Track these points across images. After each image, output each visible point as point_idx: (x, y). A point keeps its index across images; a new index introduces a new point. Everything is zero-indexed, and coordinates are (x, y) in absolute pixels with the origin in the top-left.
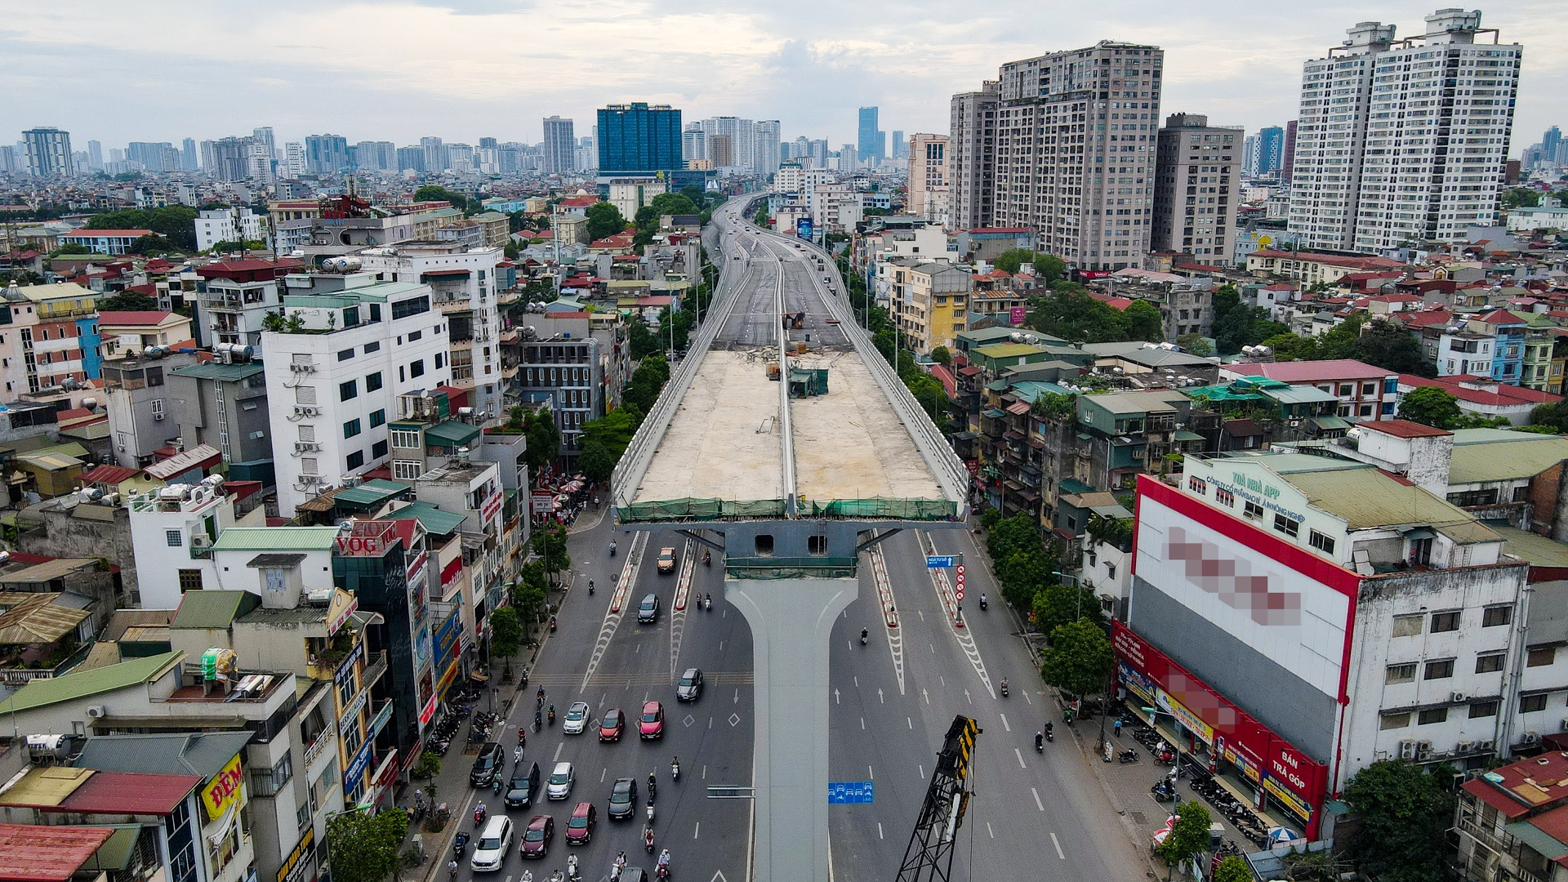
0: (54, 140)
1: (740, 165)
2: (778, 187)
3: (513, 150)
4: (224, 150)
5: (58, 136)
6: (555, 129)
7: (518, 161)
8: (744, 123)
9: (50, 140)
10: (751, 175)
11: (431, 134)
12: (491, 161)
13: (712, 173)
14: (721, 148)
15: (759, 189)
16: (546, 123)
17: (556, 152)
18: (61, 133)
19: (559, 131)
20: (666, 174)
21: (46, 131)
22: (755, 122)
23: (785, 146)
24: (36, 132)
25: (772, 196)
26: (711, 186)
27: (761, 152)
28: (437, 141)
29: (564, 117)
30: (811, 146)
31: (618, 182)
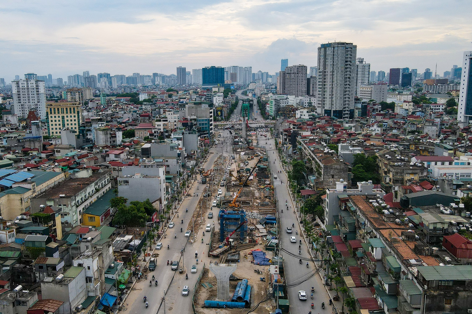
0: (33, 77)
1: (239, 81)
2: (250, 88)
3: (164, 77)
4: (87, 79)
5: (34, 75)
6: (180, 71)
7: (166, 80)
8: (241, 68)
9: (32, 77)
10: (242, 84)
11: (136, 72)
12: (159, 81)
13: (233, 84)
14: (234, 77)
15: (245, 89)
16: (178, 69)
17: (180, 78)
18: (35, 74)
19: (182, 71)
20: (220, 85)
21: (31, 74)
22: (244, 67)
23: (254, 74)
24: (28, 74)
25: (248, 90)
26: (232, 88)
27: (245, 77)
28: (138, 74)
29: (183, 67)
30: (262, 74)
31: (214, 87)
